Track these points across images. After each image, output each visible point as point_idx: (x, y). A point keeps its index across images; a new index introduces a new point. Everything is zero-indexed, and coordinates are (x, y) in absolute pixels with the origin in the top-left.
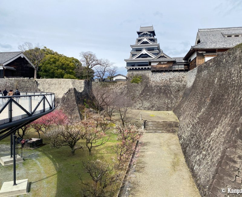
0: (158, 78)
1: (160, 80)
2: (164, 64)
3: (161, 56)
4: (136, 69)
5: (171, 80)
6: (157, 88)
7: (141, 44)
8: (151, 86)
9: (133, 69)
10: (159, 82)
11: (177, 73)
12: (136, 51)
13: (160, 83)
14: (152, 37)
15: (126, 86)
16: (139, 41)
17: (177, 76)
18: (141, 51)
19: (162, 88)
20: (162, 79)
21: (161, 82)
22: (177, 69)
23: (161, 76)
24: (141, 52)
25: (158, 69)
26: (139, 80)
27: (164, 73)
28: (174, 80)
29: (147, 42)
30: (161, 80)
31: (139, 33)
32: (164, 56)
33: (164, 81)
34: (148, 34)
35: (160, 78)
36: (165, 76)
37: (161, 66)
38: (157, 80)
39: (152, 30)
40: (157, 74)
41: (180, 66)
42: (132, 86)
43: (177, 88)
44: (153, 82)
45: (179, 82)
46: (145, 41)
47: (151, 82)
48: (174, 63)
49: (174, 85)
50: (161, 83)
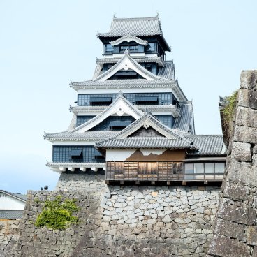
0: (130, 209)
1: (136, 220)
2: (151, 159)
3: (142, 128)
4: (88, 171)
5: (177, 220)
6: (124, 249)
7: (111, 78)
8: (104, 241)
9: (77, 171)
10: (134, 225)
11: (201, 192)
12: (93, 104)
13: (137, 231)
14: (154, 57)
15: (16, 237)
16: (106, 66)
17: (199, 204)
18: (108, 103)
19: (145, 250)
20: (147, 213)
21: (140, 225)
22: (199, 178)
23: (143, 201)
24: (108, 107)
25: (129, 175)
26: (68, 214)
27: (154, 193)
28: (187, 220)
29: (134, 71)
30: (141, 218)
31: (105, 40)
32: (154, 127)
33: (153, 221)
34: (137, 44)
35: (138, 210)
36: (156, 206)
37: (142, 165)
38: (125, 218)
39: (155, 32)
40: (128, 194)
41: (210, 168)
42: (39, 239)
43: (198, 250)
44: (110, 224)
45: (208, 227)
46: (126, 69)
47: (102, 224)
48: (188, 157)
49: (186, 241)
50: (142, 232)
